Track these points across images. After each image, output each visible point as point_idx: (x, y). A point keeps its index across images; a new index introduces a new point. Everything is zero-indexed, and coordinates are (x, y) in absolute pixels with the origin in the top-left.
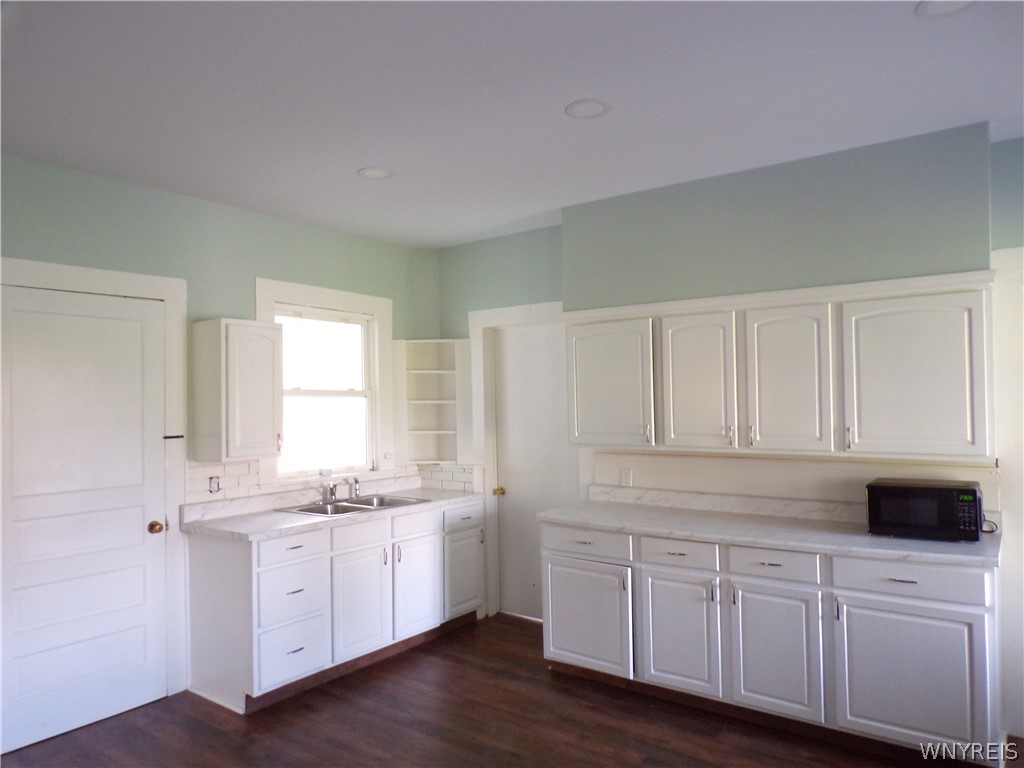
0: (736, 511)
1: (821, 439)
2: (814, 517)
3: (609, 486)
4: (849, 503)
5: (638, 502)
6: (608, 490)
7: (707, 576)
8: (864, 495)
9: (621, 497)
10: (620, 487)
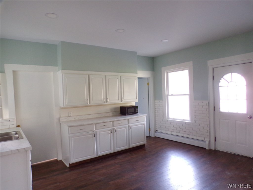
0: (97, 117)
1: (118, 100)
2: (110, 115)
3: (66, 117)
4: (115, 112)
5: (75, 119)
6: (66, 118)
7: (110, 129)
8: (119, 110)
9: (70, 119)
10: (69, 116)
